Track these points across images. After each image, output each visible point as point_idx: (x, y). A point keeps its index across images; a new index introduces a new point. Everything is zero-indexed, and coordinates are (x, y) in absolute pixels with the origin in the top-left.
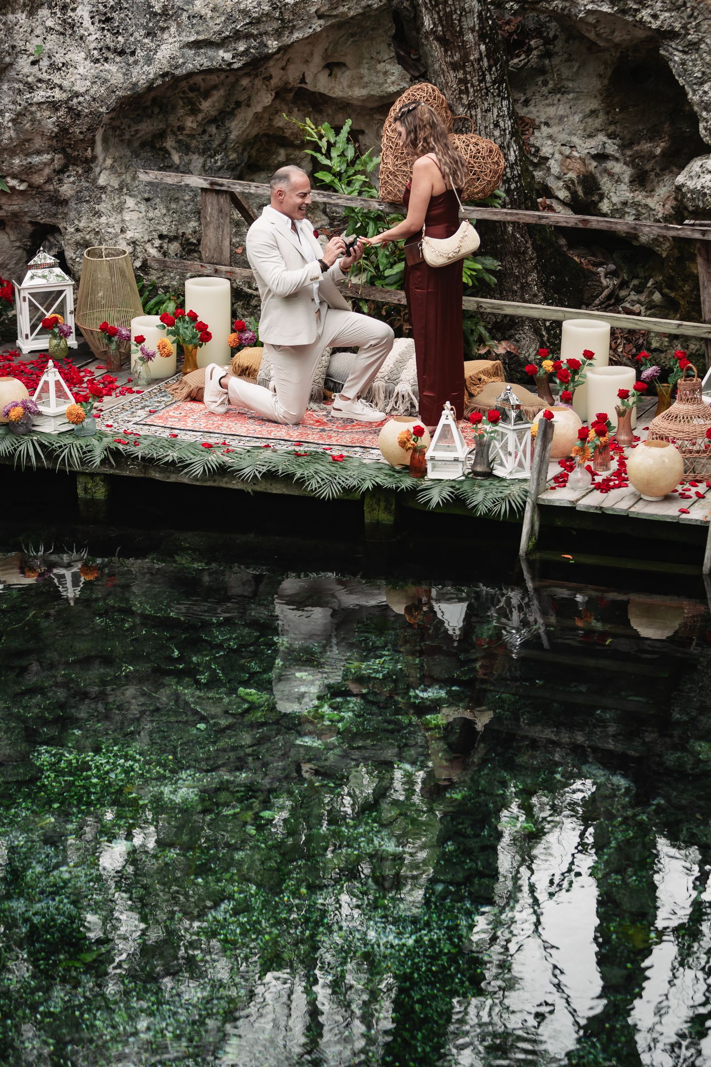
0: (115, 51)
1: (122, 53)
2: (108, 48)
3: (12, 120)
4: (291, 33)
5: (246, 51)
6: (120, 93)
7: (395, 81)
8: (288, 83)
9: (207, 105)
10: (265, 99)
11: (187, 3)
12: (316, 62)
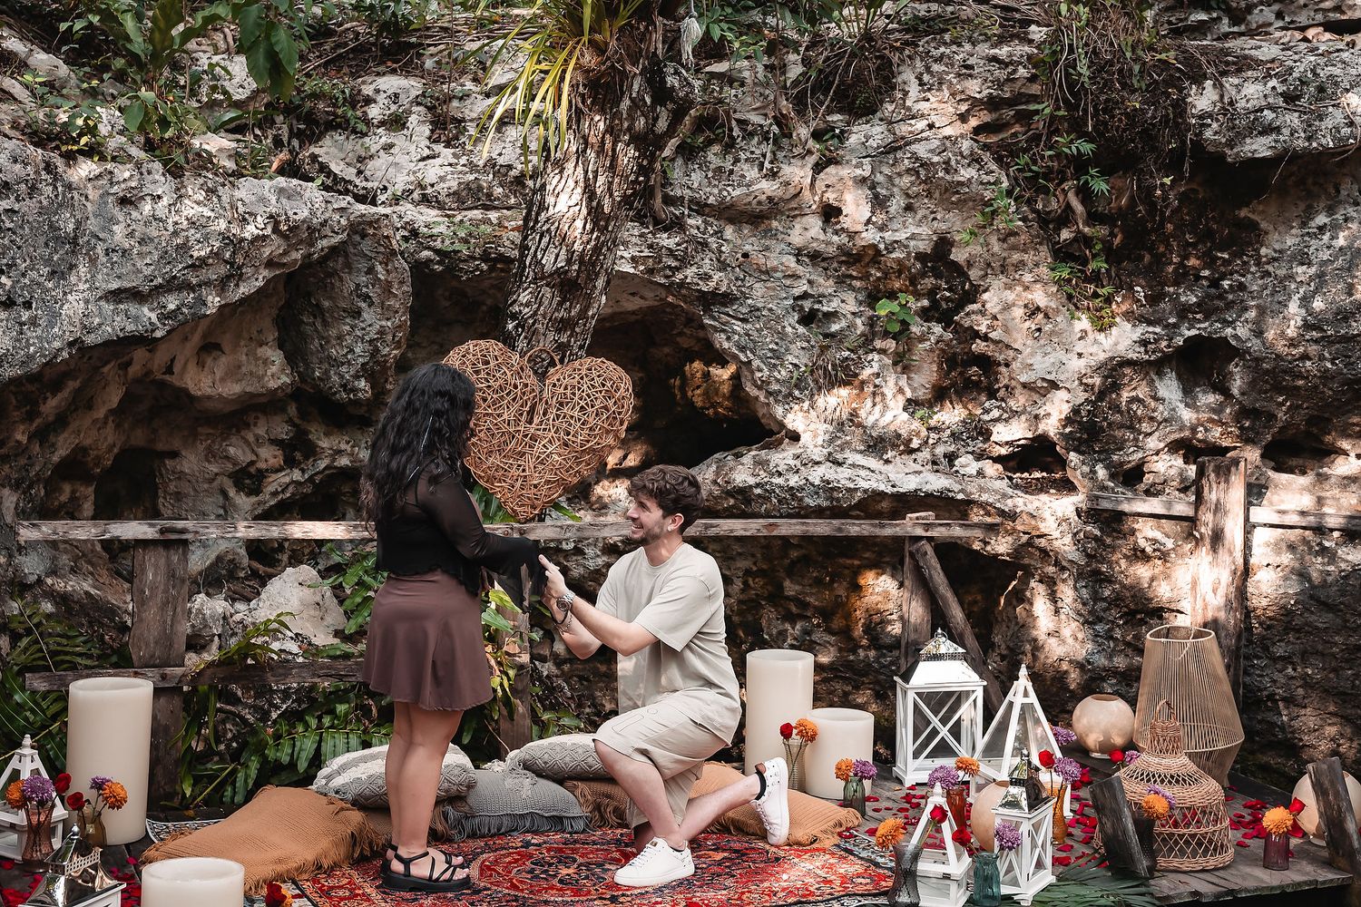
4: (237, 285)
5: (178, 308)
6: (9, 372)
7: (275, 373)
8: (149, 373)
9: (51, 405)
10: (114, 397)
11: (103, 229)
12: (196, 339)
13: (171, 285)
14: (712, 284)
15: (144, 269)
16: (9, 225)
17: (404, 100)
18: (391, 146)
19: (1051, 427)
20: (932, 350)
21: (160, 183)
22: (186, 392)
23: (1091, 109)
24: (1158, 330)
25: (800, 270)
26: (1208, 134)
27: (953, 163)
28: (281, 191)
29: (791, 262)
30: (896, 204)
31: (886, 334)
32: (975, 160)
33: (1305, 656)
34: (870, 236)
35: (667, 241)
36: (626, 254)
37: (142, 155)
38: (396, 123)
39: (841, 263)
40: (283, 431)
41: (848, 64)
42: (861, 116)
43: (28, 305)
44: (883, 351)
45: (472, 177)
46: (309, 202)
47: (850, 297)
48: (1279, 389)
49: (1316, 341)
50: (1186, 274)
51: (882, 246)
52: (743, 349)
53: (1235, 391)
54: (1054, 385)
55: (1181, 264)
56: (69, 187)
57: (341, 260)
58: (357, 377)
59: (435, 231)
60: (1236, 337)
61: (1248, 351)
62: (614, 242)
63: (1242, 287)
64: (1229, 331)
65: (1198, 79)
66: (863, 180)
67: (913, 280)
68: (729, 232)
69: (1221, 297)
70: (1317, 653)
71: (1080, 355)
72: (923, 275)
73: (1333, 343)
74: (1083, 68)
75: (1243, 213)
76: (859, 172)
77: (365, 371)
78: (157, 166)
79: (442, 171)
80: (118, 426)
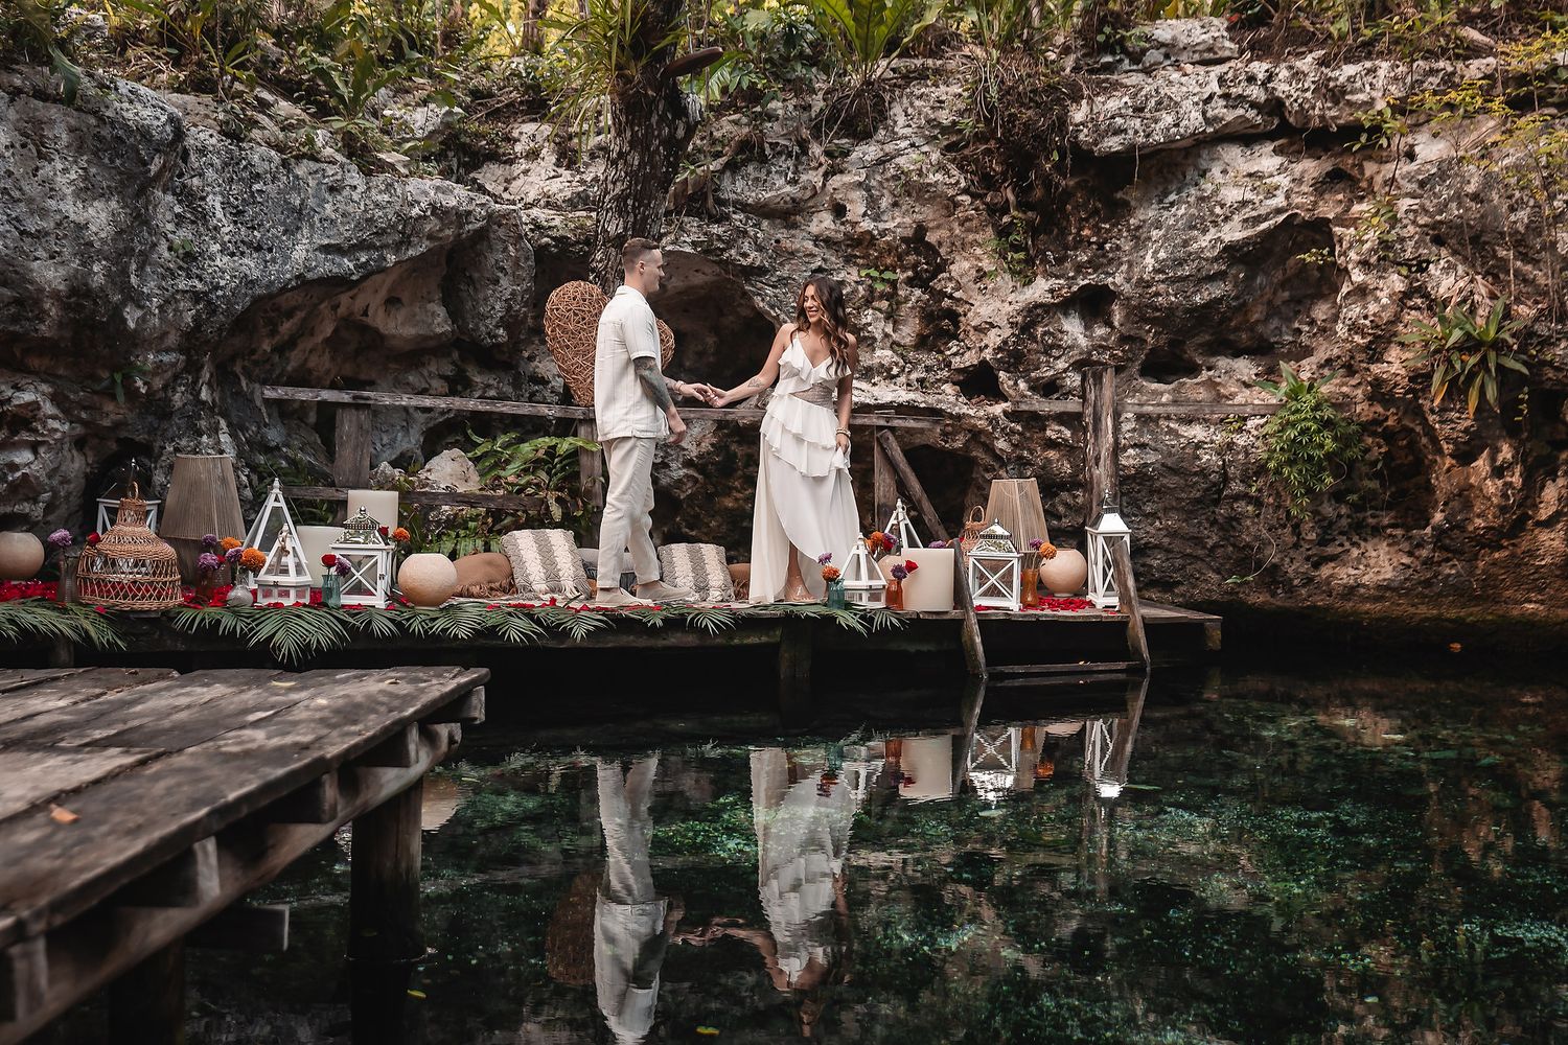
0: (249, 245)
1: (258, 249)
2: (242, 242)
3: (160, 307)
4: (407, 249)
5: (366, 263)
6: (259, 291)
7: (439, 322)
8: (352, 314)
9: (286, 327)
10: (328, 329)
11: (318, 205)
12: (383, 294)
13: (362, 246)
14: (750, 260)
15: (345, 233)
16: (259, 199)
17: (539, 138)
18: (528, 171)
19: (988, 355)
20: (913, 308)
21: (355, 178)
22: (376, 331)
23: (1000, 122)
24: (1062, 282)
25: (816, 250)
26: (1081, 137)
27: (924, 170)
28: (438, 189)
29: (809, 245)
30: (885, 203)
31: (882, 296)
32: (940, 168)
33: (1165, 510)
34: (867, 225)
35: (716, 229)
36: (688, 240)
37: (345, 160)
38: (533, 155)
39: (848, 246)
40: (448, 370)
41: (852, 102)
42: (863, 139)
43: (270, 250)
44: (880, 310)
45: (581, 189)
46: (457, 196)
47: (854, 271)
48: (1146, 321)
49: (1163, 282)
50: (1081, 241)
51: (876, 232)
52: (772, 307)
53: (1116, 324)
54: (992, 325)
55: (1078, 234)
56: (297, 177)
57: (485, 243)
58: (497, 327)
59: (552, 224)
60: (1114, 283)
61: (1121, 293)
62: (656, 216)
63: (1118, 248)
64: (1110, 279)
65: (1077, 98)
66: (860, 184)
67: (900, 258)
68: (765, 223)
69: (1104, 256)
70: (1173, 508)
71: (1010, 303)
72: (908, 254)
73: (1173, 282)
74: (994, 92)
75: (1119, 195)
76: (857, 178)
77: (502, 323)
78: (354, 167)
79: (563, 185)
80: (333, 359)
